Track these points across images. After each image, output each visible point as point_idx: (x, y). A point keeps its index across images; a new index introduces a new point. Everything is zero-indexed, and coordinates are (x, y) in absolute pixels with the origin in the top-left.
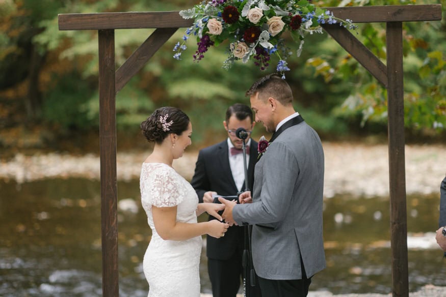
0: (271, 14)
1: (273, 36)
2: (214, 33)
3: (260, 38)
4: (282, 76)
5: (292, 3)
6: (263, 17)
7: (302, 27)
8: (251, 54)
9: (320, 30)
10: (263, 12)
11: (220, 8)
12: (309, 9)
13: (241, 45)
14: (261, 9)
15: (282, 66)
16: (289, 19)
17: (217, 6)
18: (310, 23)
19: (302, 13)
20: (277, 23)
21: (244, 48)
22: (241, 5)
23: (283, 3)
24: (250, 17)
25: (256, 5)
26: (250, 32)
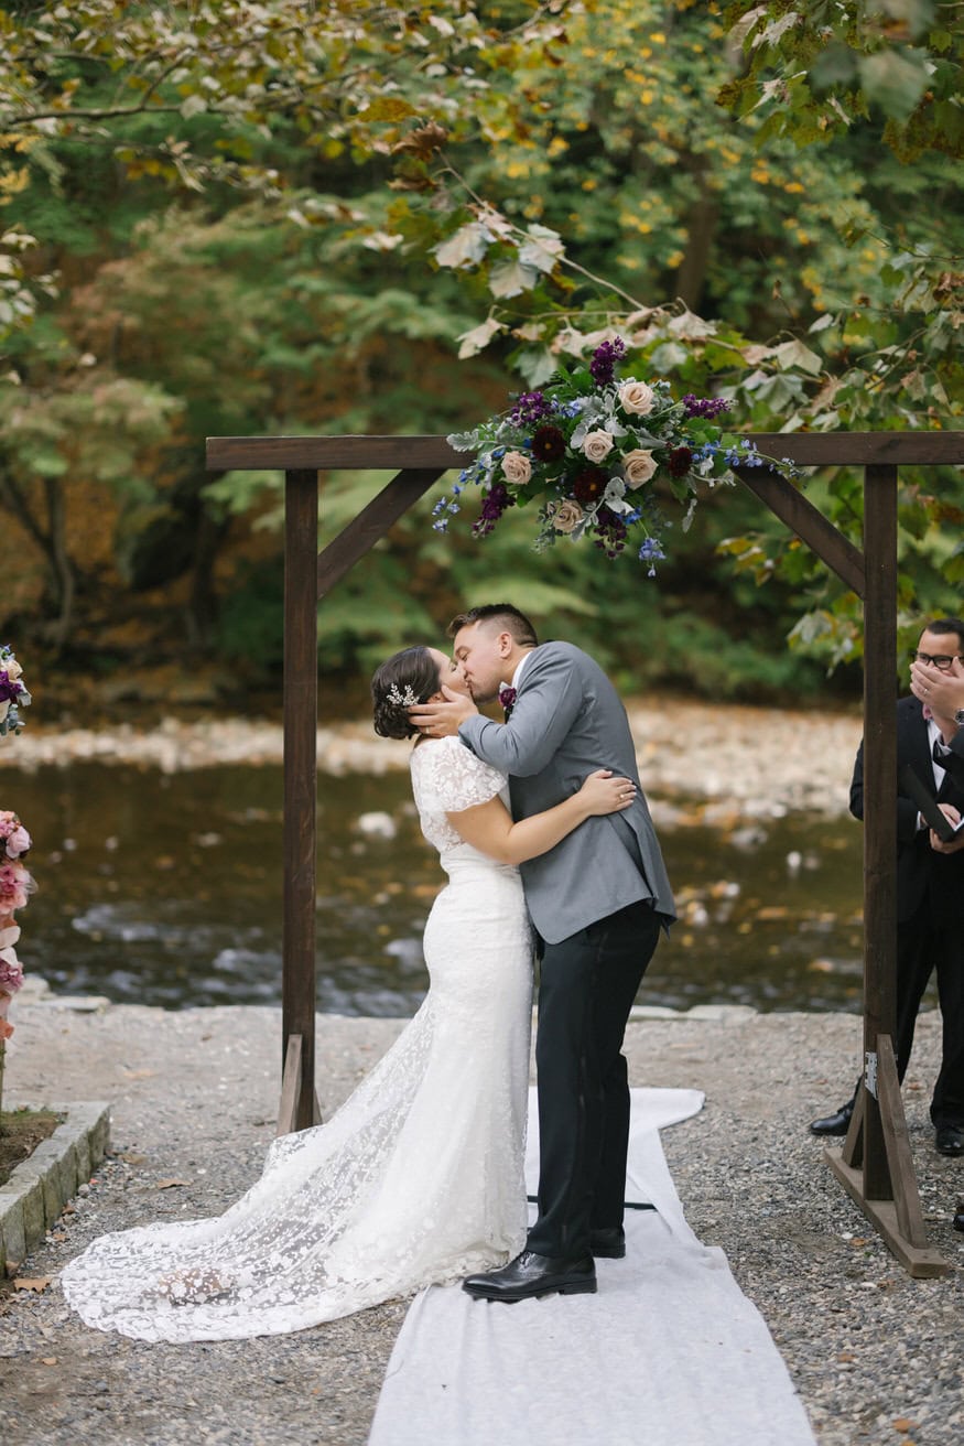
0: (630, 445)
1: (634, 488)
2: (516, 480)
3: (607, 491)
4: (650, 569)
5: (673, 422)
6: (611, 451)
7: (691, 472)
8: (588, 524)
9: (729, 478)
10: (614, 440)
11: (529, 430)
12: (708, 437)
13: (568, 505)
14: (610, 434)
15: (649, 549)
16: (667, 455)
17: (522, 426)
18: (708, 465)
19: (693, 443)
20: (642, 463)
21: (575, 511)
22: (569, 425)
23: (656, 423)
24: (587, 450)
25: (601, 425)
26: (586, 480)
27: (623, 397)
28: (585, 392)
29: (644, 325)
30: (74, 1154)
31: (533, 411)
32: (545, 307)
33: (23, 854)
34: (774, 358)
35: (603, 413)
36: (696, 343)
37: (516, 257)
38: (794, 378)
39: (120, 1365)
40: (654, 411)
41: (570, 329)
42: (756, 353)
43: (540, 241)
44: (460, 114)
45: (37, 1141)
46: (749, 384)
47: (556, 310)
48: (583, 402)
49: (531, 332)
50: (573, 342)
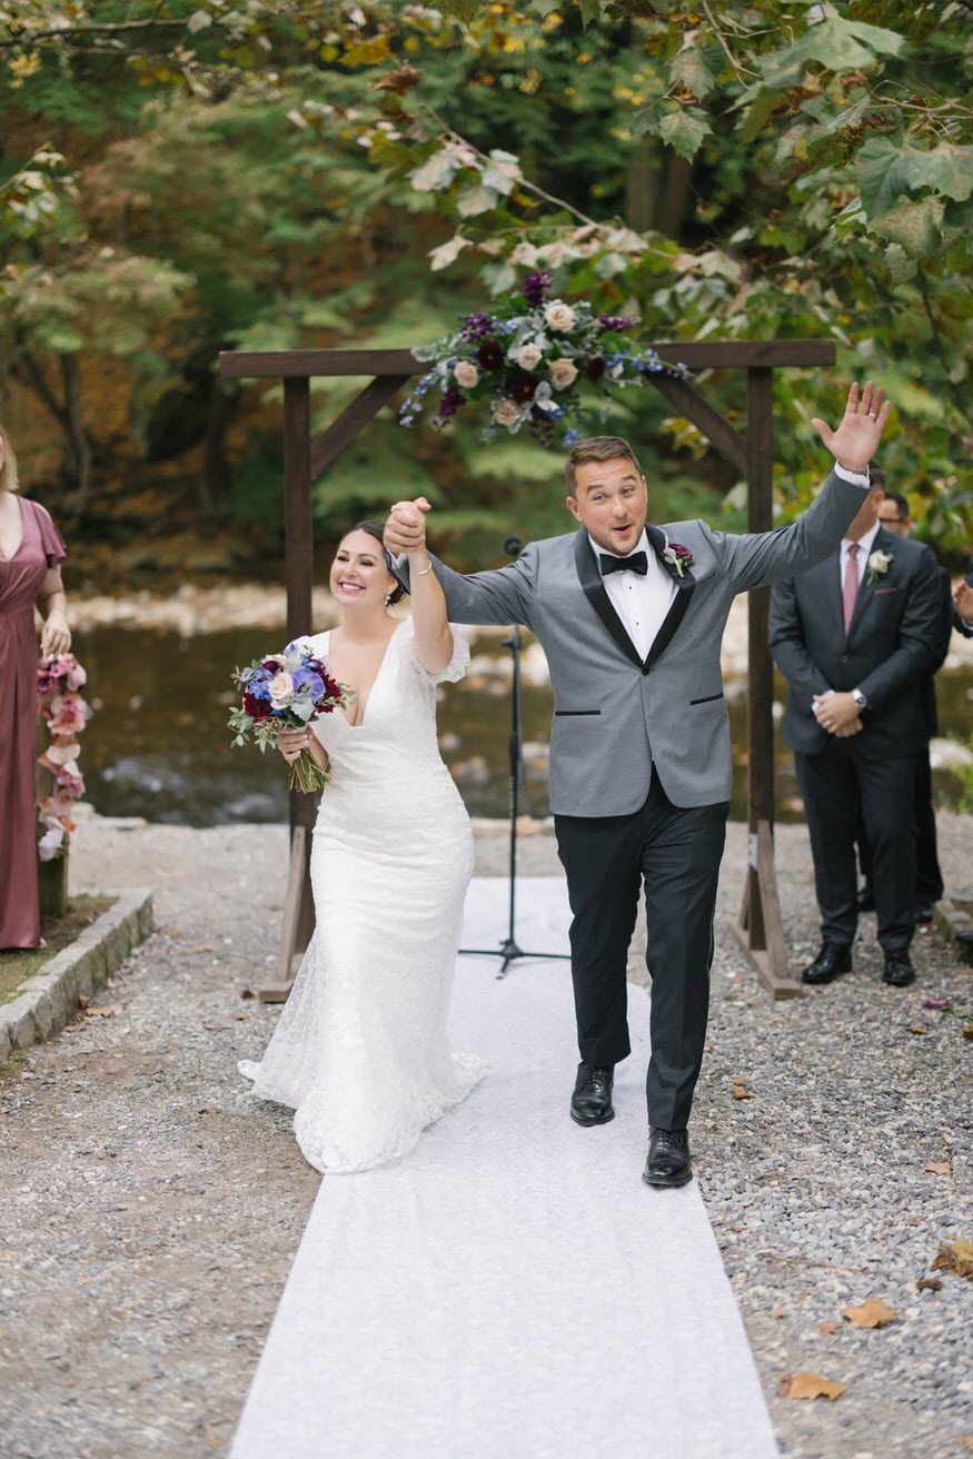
0: (555, 355)
1: (559, 389)
2: (466, 384)
3: (537, 394)
5: (590, 336)
6: (541, 360)
7: (606, 374)
8: (523, 419)
9: (637, 381)
10: (543, 352)
11: (477, 344)
12: (619, 347)
13: (508, 404)
14: (539, 348)
15: (571, 438)
16: (586, 363)
17: (470, 341)
18: (619, 369)
19: (606, 353)
20: (566, 368)
21: (513, 408)
22: (507, 340)
23: (576, 337)
24: (520, 360)
25: (532, 340)
26: (521, 384)
27: (550, 318)
28: (522, 313)
29: (586, 240)
30: (126, 925)
31: (479, 329)
32: (506, 224)
33: (81, 688)
34: (699, 266)
35: (533, 329)
36: (635, 254)
37: (479, 181)
38: (718, 282)
39: (171, 1058)
40: (576, 327)
41: (526, 244)
42: (685, 261)
43: (501, 165)
44: (443, 23)
45: (96, 915)
46: (680, 287)
47: (517, 226)
48: (517, 321)
49: (492, 246)
50: (528, 255)
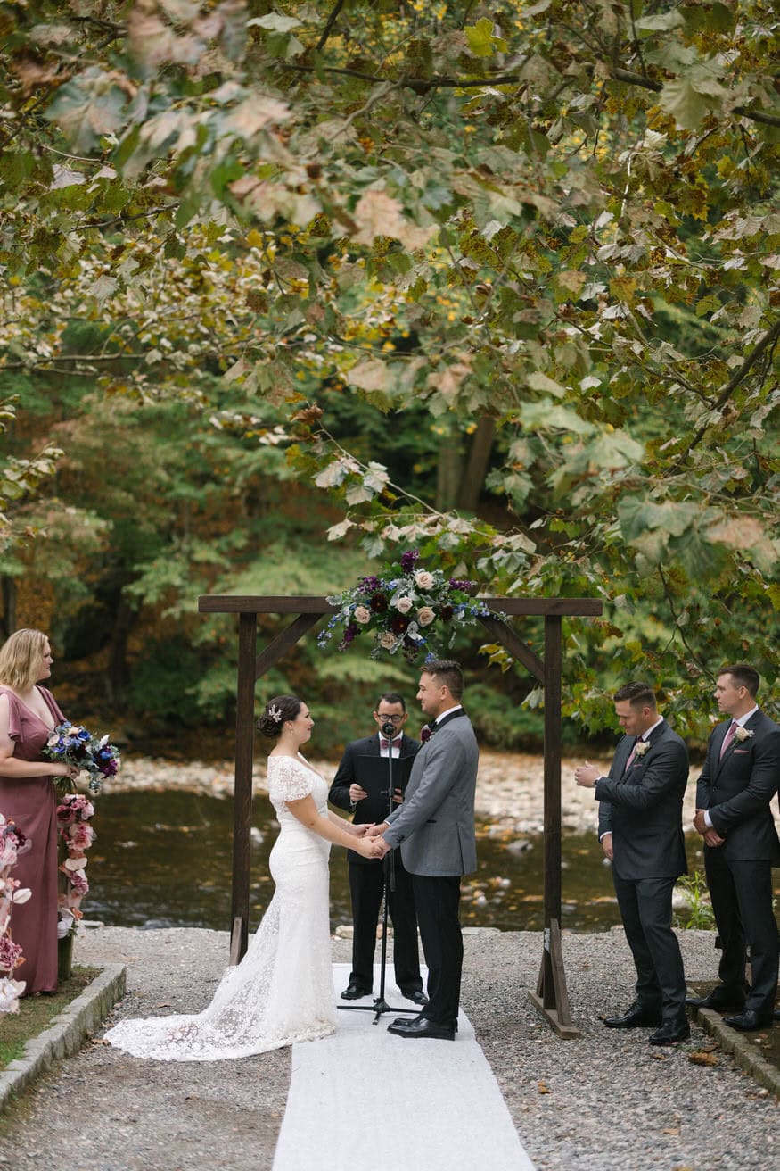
0: (421, 604)
1: (423, 626)
2: (361, 621)
3: (409, 629)
5: (444, 592)
6: (411, 607)
7: (453, 618)
8: (399, 645)
9: (474, 622)
10: (413, 602)
11: (370, 595)
12: (462, 600)
13: (389, 635)
14: (411, 599)
16: (440, 610)
17: (365, 593)
18: (462, 614)
19: (454, 604)
20: (427, 613)
21: (392, 638)
22: (390, 594)
23: (434, 593)
24: (398, 606)
25: (406, 594)
26: (398, 622)
27: (418, 580)
28: (398, 576)
29: (434, 524)
30: (112, 986)
31: (371, 586)
32: (378, 511)
33: (90, 818)
34: (509, 543)
35: (407, 588)
36: (466, 534)
37: (361, 482)
38: (521, 554)
39: (158, 1069)
40: (434, 587)
41: (392, 525)
42: (499, 540)
43: (376, 472)
44: (324, 363)
45: (91, 979)
46: (496, 557)
47: (384, 512)
48: (397, 581)
49: (370, 526)
50: (394, 533)
